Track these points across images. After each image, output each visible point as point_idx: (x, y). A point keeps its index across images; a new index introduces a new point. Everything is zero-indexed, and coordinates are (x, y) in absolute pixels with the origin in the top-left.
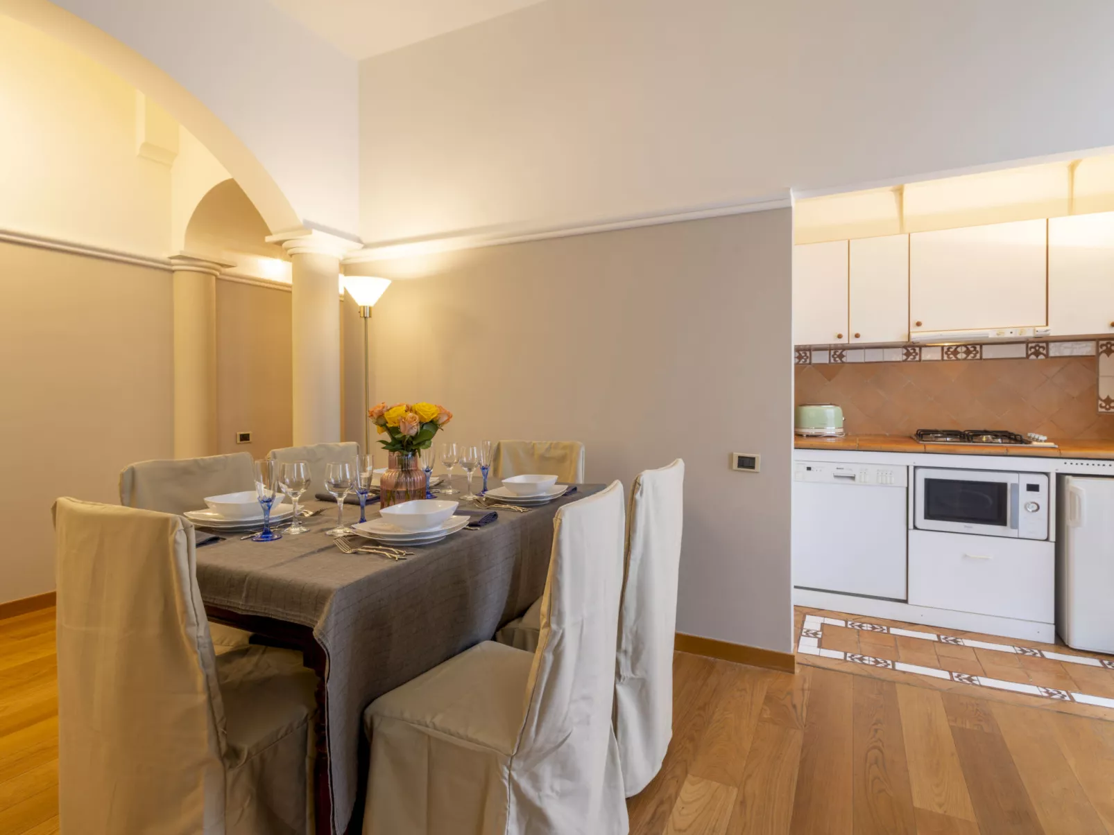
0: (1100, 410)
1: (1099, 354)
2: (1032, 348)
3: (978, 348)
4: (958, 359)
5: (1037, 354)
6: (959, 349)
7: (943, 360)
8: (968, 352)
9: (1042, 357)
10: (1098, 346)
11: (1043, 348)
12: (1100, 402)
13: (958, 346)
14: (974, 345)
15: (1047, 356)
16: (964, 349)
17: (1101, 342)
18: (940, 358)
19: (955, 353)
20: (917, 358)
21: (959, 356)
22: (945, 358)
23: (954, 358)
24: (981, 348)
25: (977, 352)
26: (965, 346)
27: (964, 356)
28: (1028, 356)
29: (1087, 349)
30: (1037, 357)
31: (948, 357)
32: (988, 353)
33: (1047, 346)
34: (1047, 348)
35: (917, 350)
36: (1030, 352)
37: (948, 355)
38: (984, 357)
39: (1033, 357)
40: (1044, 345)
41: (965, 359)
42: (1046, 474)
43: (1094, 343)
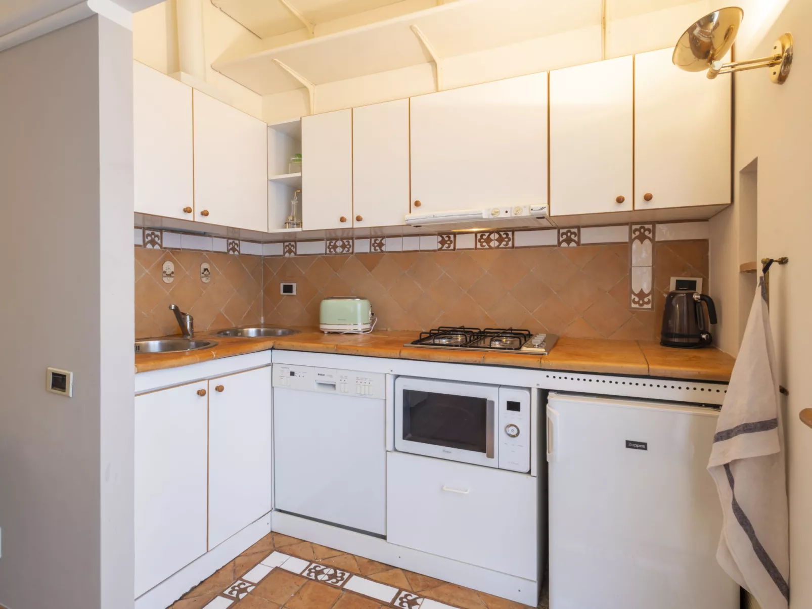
0: (633, 306)
1: (632, 241)
2: (563, 234)
3: (510, 234)
4: (490, 248)
5: (569, 241)
6: (492, 236)
7: (476, 248)
8: (500, 240)
9: (573, 244)
10: (631, 232)
11: (574, 233)
12: (633, 297)
13: (491, 233)
14: (506, 231)
15: (578, 243)
16: (497, 236)
17: (634, 227)
18: (473, 246)
19: (488, 240)
20: (452, 247)
21: (492, 244)
22: (479, 246)
23: (487, 247)
24: (513, 234)
25: (509, 240)
26: (498, 232)
27: (497, 243)
28: (559, 243)
29: (620, 235)
30: (568, 244)
31: (482, 245)
32: (521, 240)
33: (579, 231)
34: (578, 235)
35: (452, 236)
36: (561, 239)
37: (481, 243)
38: (516, 245)
39: (564, 245)
40: (576, 230)
41: (498, 247)
42: (530, 389)
43: (627, 228)
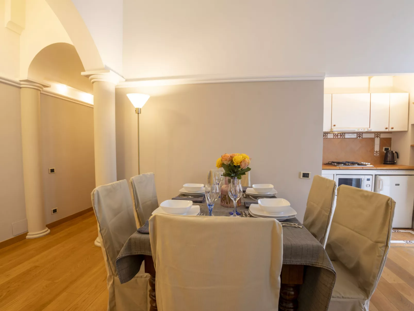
0: (375, 155)
1: (375, 137)
2: (358, 135)
4: (338, 138)
5: (360, 137)
6: (338, 135)
7: (334, 138)
8: (341, 136)
9: (361, 138)
10: (375, 135)
11: (361, 135)
12: (375, 152)
13: (338, 134)
14: (343, 133)
15: (362, 137)
16: (340, 135)
17: (376, 134)
18: (333, 137)
19: (337, 136)
20: (326, 137)
21: (338, 137)
22: (334, 137)
23: (337, 138)
24: (345, 134)
25: (344, 136)
26: (340, 133)
27: (340, 137)
28: (357, 137)
29: (372, 136)
30: (360, 138)
31: (335, 137)
32: (347, 136)
33: (362, 134)
34: (362, 135)
35: (326, 134)
36: (358, 136)
37: (335, 136)
38: (346, 137)
39: (358, 138)
40: (361, 134)
41: (340, 138)
42: (372, 175)
43: (374, 134)
